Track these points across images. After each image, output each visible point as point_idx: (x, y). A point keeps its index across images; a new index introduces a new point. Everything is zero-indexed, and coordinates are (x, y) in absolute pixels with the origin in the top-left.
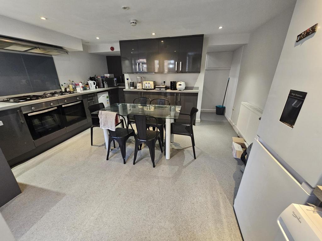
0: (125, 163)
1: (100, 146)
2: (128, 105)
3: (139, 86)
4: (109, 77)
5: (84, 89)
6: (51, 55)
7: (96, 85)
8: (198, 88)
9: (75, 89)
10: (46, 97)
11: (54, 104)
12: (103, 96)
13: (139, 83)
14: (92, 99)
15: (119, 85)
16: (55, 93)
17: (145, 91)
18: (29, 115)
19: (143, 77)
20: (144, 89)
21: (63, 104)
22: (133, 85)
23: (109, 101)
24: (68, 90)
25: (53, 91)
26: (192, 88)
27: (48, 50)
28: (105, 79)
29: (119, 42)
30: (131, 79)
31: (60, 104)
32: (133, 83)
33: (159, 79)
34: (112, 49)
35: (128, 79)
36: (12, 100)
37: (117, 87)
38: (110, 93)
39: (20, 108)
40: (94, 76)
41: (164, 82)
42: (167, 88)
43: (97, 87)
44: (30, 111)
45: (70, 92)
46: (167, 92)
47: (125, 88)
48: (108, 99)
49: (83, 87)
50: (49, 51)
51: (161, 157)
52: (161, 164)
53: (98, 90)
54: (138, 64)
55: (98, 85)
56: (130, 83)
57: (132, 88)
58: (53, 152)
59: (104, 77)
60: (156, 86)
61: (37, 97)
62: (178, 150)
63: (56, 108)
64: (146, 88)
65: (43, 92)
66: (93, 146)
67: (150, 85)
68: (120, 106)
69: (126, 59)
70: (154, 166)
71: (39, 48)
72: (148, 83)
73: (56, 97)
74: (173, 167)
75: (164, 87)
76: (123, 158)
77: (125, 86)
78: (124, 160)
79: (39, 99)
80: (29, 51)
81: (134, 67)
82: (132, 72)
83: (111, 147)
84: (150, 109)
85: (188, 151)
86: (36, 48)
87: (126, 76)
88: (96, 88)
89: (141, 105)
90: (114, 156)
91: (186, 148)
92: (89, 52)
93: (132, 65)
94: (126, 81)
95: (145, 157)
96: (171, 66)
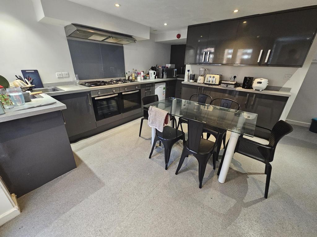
0: (166, 169)
1: (146, 139)
2: (183, 101)
3: (200, 80)
4: (170, 67)
5: (145, 78)
6: (122, 44)
7: (156, 75)
8: (289, 90)
9: (136, 78)
10: (111, 84)
11: (116, 91)
12: (160, 87)
13: (202, 76)
14: (150, 89)
15: (178, 77)
16: (120, 80)
17: (207, 86)
18: (96, 98)
19: (208, 69)
20: (206, 84)
21: (123, 91)
22: (193, 77)
23: (165, 93)
24: (131, 78)
25: (118, 79)
26: (278, 89)
27: (119, 39)
28: (165, 69)
29: (187, 27)
30: (193, 71)
31: (121, 92)
32: (194, 75)
33: (228, 72)
34: (179, 36)
35: (189, 71)
36: (87, 84)
37: (175, 79)
38: (167, 84)
39: (89, 92)
40: (156, 66)
41: (235, 77)
42: (237, 85)
43: (157, 77)
44: (97, 96)
45: (131, 81)
46: (236, 90)
47: (184, 81)
48: (165, 90)
49: (143, 76)
50: (121, 40)
51: (211, 176)
52: (210, 187)
53: (158, 80)
54: (204, 53)
55: (157, 76)
56: (191, 75)
57: (191, 81)
58: (108, 135)
59: (165, 67)
60: (223, 82)
61: (105, 83)
62: (239, 174)
63: (117, 95)
64: (208, 83)
65: (111, 79)
66: (140, 137)
67: (214, 79)
68: (174, 100)
69: (191, 48)
70: (200, 187)
71: (112, 37)
72: (212, 77)
73: (119, 84)
74: (226, 197)
75: (234, 83)
76: (166, 163)
77: (184, 78)
78: (166, 166)
79: (105, 85)
80: (105, 41)
81: (198, 57)
82: (195, 63)
83: (156, 144)
84: (208, 108)
85: (253, 179)
86: (110, 37)
87: (188, 67)
88: (155, 78)
89: (198, 103)
90: (158, 156)
91: (251, 174)
92: (156, 41)
93: (196, 54)
94: (186, 73)
95: (191, 169)
96: (246, 57)
